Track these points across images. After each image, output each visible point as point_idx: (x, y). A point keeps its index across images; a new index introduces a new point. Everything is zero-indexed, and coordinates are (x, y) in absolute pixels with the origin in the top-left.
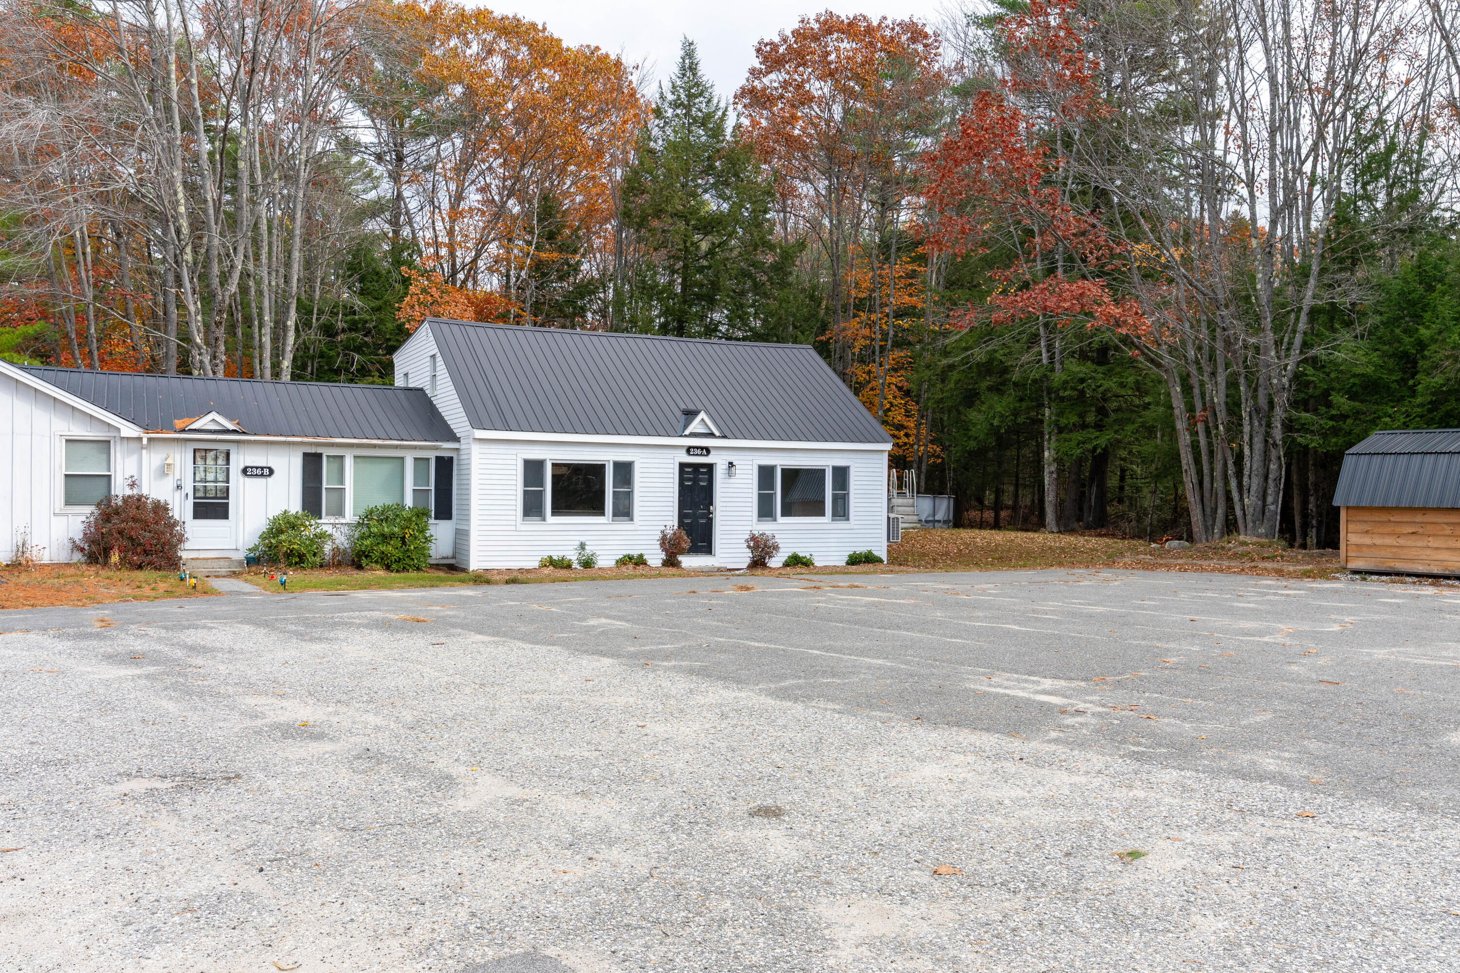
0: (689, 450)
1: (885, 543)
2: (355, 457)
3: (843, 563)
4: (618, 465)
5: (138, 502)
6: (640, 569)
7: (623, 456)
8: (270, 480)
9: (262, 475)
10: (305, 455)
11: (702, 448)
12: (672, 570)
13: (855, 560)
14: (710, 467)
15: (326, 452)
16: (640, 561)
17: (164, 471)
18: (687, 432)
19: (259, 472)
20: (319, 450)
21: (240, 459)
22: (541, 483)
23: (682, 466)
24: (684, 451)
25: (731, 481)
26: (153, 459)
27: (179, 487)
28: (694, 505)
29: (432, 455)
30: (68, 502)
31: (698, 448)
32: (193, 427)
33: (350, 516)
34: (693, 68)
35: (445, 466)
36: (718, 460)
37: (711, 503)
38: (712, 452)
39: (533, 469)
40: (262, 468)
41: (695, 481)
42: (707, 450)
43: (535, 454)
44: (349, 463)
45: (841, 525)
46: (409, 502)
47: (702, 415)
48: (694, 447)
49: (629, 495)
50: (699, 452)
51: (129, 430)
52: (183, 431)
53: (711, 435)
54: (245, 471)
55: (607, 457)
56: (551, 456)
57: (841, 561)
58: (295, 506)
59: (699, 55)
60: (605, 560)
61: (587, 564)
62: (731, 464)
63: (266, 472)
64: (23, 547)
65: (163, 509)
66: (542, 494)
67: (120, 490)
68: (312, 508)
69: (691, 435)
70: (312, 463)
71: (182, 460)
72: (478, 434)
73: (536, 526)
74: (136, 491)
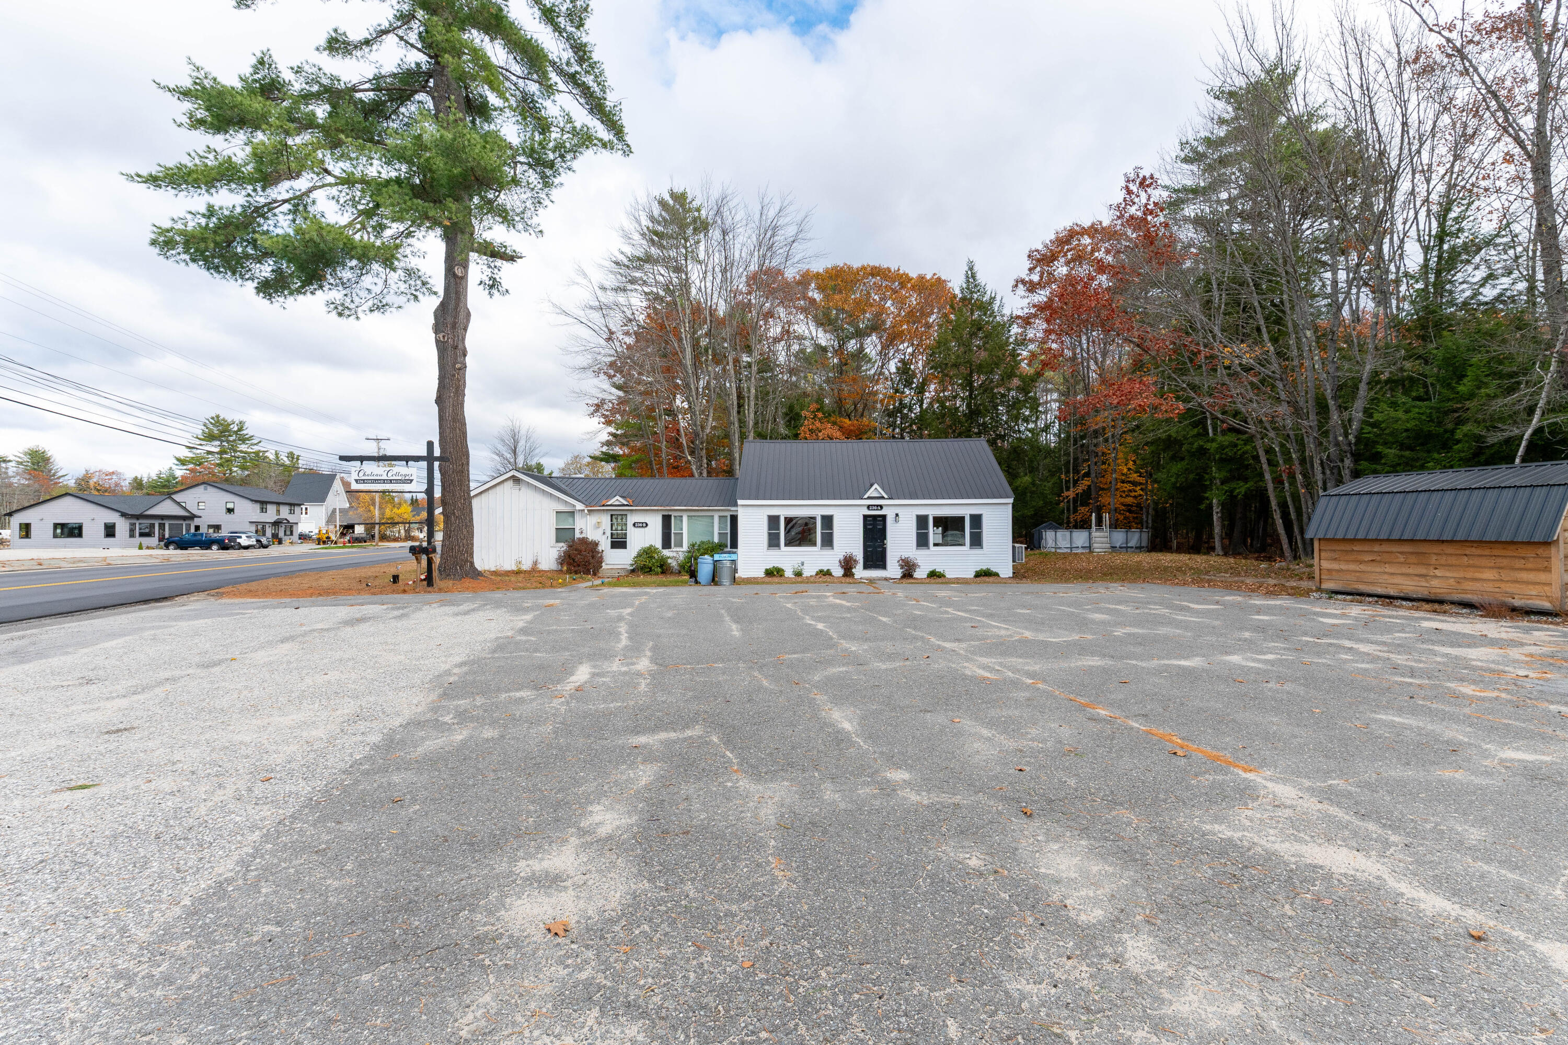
0: (869, 507)
1: (1010, 564)
2: (688, 516)
3: (972, 576)
4: (823, 517)
5: (584, 541)
6: (827, 578)
7: (827, 512)
8: (646, 529)
9: (642, 527)
10: (663, 516)
11: (878, 506)
12: (848, 580)
13: (979, 574)
14: (884, 517)
15: (673, 514)
16: (828, 573)
17: (598, 525)
18: (866, 496)
19: (641, 525)
20: (670, 513)
21: (632, 519)
22: (778, 529)
23: (865, 517)
24: (866, 508)
25: (897, 525)
26: (592, 520)
27: (604, 533)
28: (874, 539)
29: (728, 514)
30: (558, 541)
31: (875, 506)
32: (609, 503)
33: (685, 547)
34: (973, 276)
35: (734, 519)
36: (889, 513)
37: (885, 539)
38: (885, 508)
39: (773, 521)
40: (643, 523)
41: (874, 525)
42: (881, 507)
43: (774, 512)
44: (685, 519)
45: (977, 551)
46: (716, 540)
47: (876, 486)
48: (872, 506)
49: (831, 535)
50: (876, 508)
51: (579, 506)
52: (605, 506)
53: (883, 498)
54: (634, 525)
55: (818, 513)
57: (971, 575)
58: (659, 544)
59: (975, 269)
60: (809, 571)
61: (798, 574)
62: (897, 515)
63: (644, 525)
64: (535, 563)
65: (596, 544)
66: (778, 534)
67: (578, 535)
68: (667, 544)
69: (869, 498)
70: (667, 520)
71: (605, 520)
72: (740, 502)
73: (774, 552)
74: (583, 535)
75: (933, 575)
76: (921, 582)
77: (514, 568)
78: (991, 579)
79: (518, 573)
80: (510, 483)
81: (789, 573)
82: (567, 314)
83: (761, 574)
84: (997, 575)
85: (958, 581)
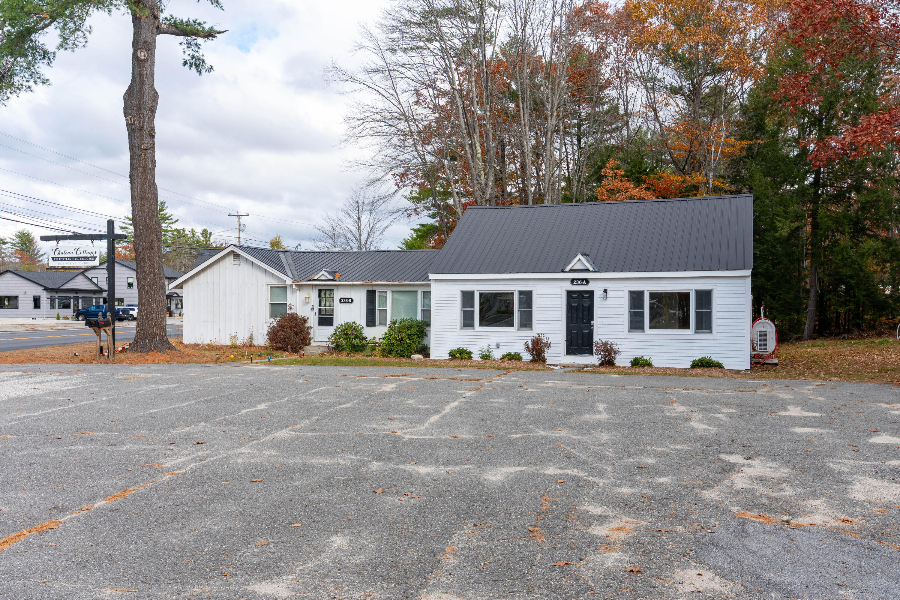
0: (572, 281)
1: (747, 351)
2: (392, 292)
3: (689, 367)
4: (521, 293)
5: (293, 317)
6: (515, 363)
7: (525, 287)
8: (351, 305)
9: (348, 302)
10: (368, 291)
11: (583, 280)
12: (538, 366)
13: (697, 365)
14: (590, 293)
15: (378, 289)
16: (516, 357)
17: (307, 301)
18: (568, 269)
19: (347, 301)
20: (374, 288)
21: (338, 294)
22: (473, 306)
23: (569, 293)
24: (569, 282)
25: (606, 302)
26: (302, 295)
27: (312, 309)
28: (579, 321)
30: (271, 315)
31: (579, 280)
32: (316, 278)
33: (389, 325)
36: (596, 288)
37: (592, 319)
38: (591, 282)
39: (467, 297)
40: (348, 299)
41: (580, 303)
42: (587, 281)
43: (468, 287)
44: (389, 295)
45: (703, 336)
46: (419, 318)
47: (579, 256)
48: (576, 279)
49: (530, 314)
50: (580, 282)
51: (289, 281)
52: (310, 280)
53: (587, 270)
54: (340, 301)
55: (515, 288)
56: (478, 288)
57: (688, 365)
58: (361, 319)
60: (497, 355)
61: (486, 357)
62: (605, 291)
63: (350, 301)
64: (251, 338)
65: (305, 320)
66: (473, 312)
67: (288, 312)
68: (371, 322)
69: (572, 271)
70: (371, 295)
71: (314, 295)
72: (432, 276)
73: (468, 332)
74: (293, 311)
75: (638, 363)
76: (623, 371)
77: (230, 343)
78: (714, 371)
79: (234, 347)
80: (231, 258)
81: (476, 356)
82: (355, 80)
83: (447, 357)
84: (719, 366)
85: (668, 372)
